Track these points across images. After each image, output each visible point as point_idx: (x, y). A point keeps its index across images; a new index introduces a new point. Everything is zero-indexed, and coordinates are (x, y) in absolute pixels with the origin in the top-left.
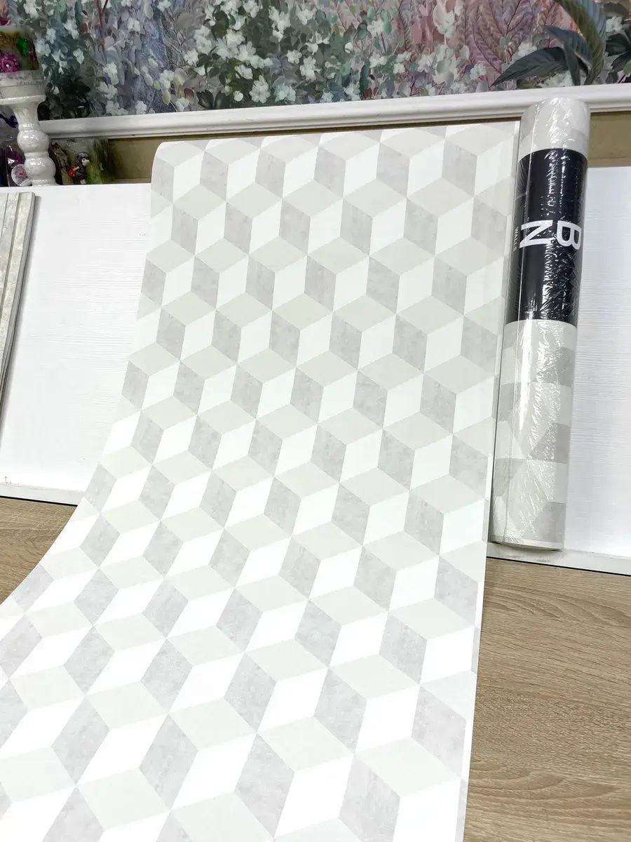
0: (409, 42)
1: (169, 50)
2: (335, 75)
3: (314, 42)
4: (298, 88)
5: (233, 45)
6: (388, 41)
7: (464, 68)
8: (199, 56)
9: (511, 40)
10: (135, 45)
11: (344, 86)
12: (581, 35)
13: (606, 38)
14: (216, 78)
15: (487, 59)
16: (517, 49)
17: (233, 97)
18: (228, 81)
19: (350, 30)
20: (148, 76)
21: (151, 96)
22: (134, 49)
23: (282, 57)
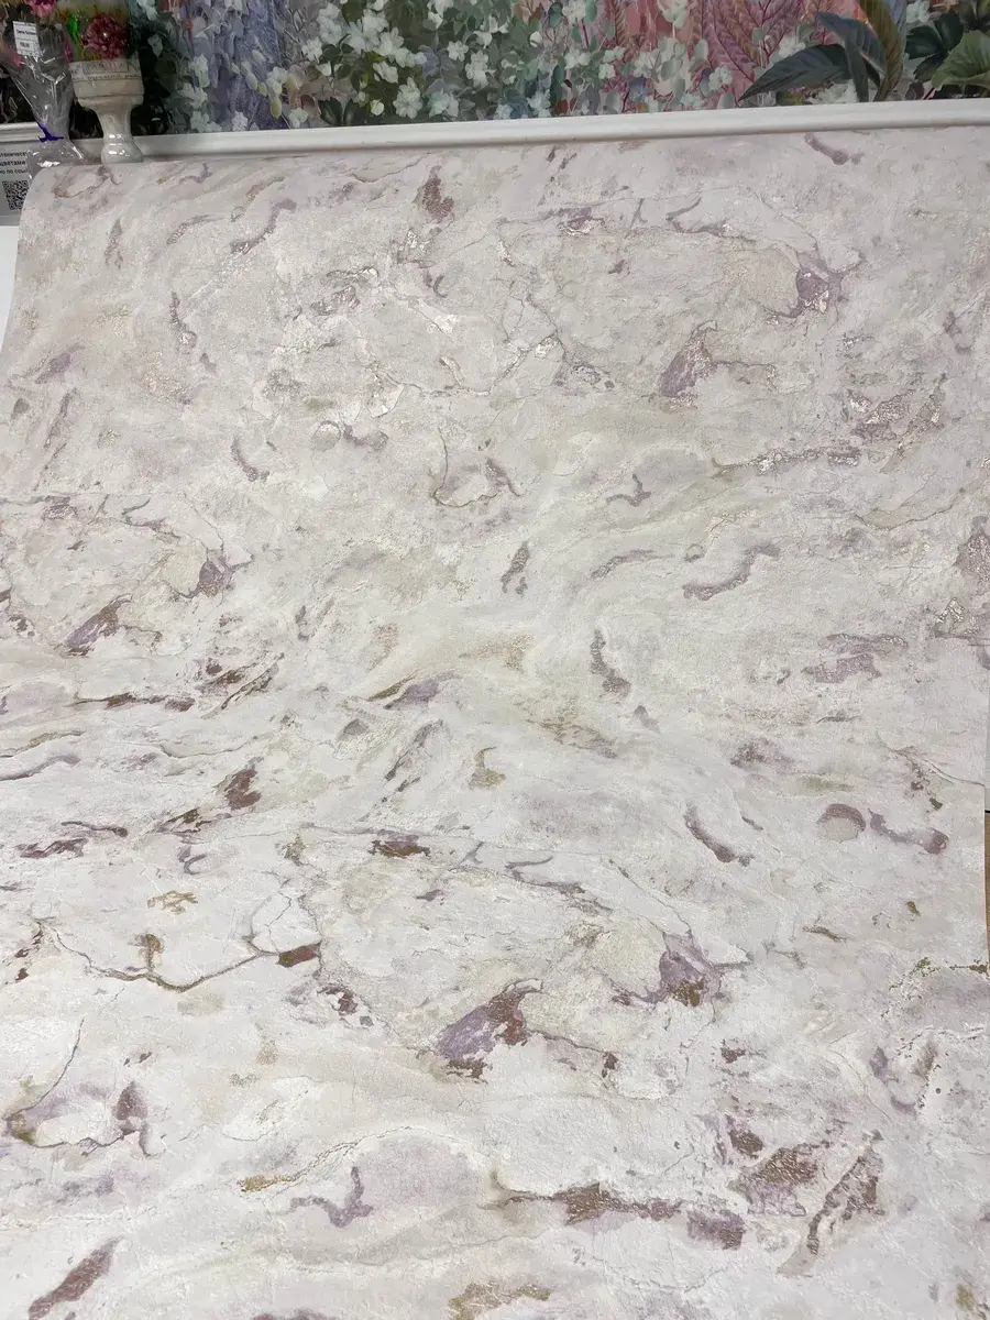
0: (621, 33)
1: (282, 38)
2: (516, 80)
3: (487, 30)
4: (462, 97)
5: (372, 32)
6: (592, 30)
7: (701, 71)
8: (323, 49)
9: (768, 34)
10: (235, 30)
11: (527, 96)
12: (870, 27)
13: (905, 33)
14: (347, 79)
15: (734, 60)
16: (777, 46)
17: (370, 109)
18: (363, 85)
19: (538, 13)
20: (251, 76)
21: (254, 104)
22: (233, 34)
23: (441, 52)
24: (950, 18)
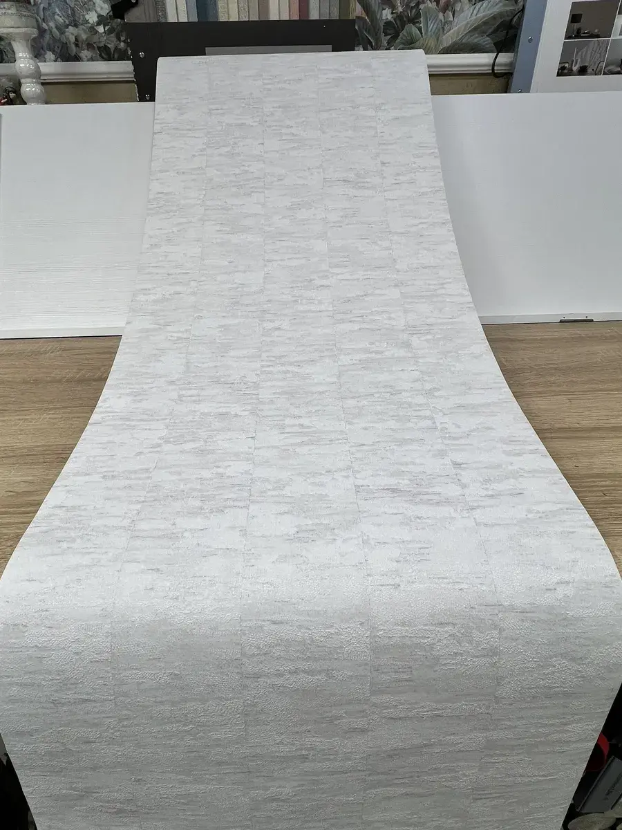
1: (73, 10)
8: (98, 17)
12: (368, 20)
13: (382, 24)
14: (112, 35)
18: (123, 39)
20: (55, 30)
21: (58, 47)
22: (42, 5)
24: (400, 17)
